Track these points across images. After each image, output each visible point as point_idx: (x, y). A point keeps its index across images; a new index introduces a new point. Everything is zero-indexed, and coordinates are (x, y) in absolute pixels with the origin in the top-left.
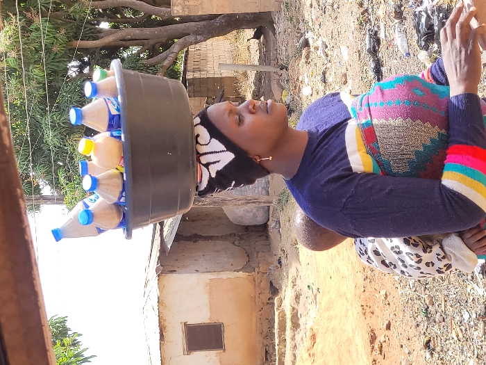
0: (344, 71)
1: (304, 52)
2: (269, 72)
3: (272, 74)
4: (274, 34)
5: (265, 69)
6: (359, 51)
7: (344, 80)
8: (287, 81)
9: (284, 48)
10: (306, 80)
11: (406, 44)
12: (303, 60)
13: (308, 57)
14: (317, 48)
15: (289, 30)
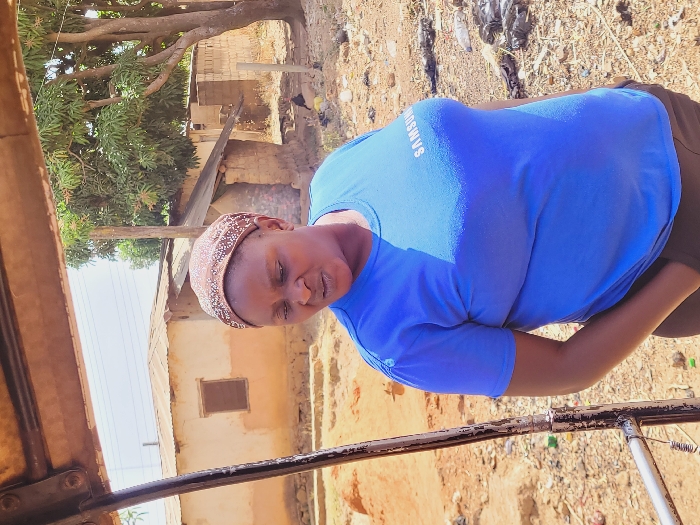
0: (391, 70)
1: (342, 47)
2: (299, 74)
3: (303, 76)
4: (305, 26)
5: (294, 69)
6: (409, 46)
7: (391, 81)
8: (322, 84)
9: (317, 44)
10: (345, 83)
11: (467, 37)
12: (341, 58)
13: (346, 54)
14: (357, 44)
15: (324, 21)
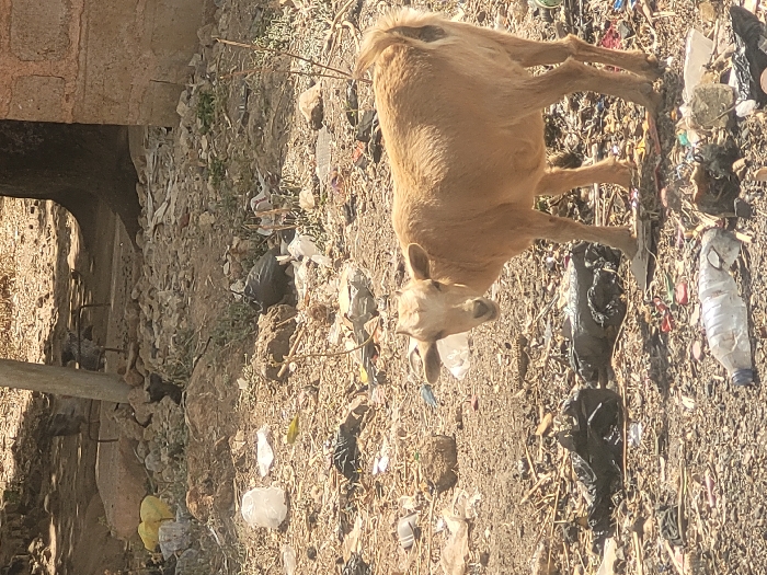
0: (444, 425)
1: (265, 321)
2: (93, 405)
3: (105, 416)
4: (134, 228)
5: (75, 387)
6: (523, 342)
7: (440, 468)
8: (177, 451)
9: (173, 300)
10: (265, 457)
11: (743, 330)
12: (259, 364)
13: (280, 348)
14: (325, 314)
15: (206, 219)
